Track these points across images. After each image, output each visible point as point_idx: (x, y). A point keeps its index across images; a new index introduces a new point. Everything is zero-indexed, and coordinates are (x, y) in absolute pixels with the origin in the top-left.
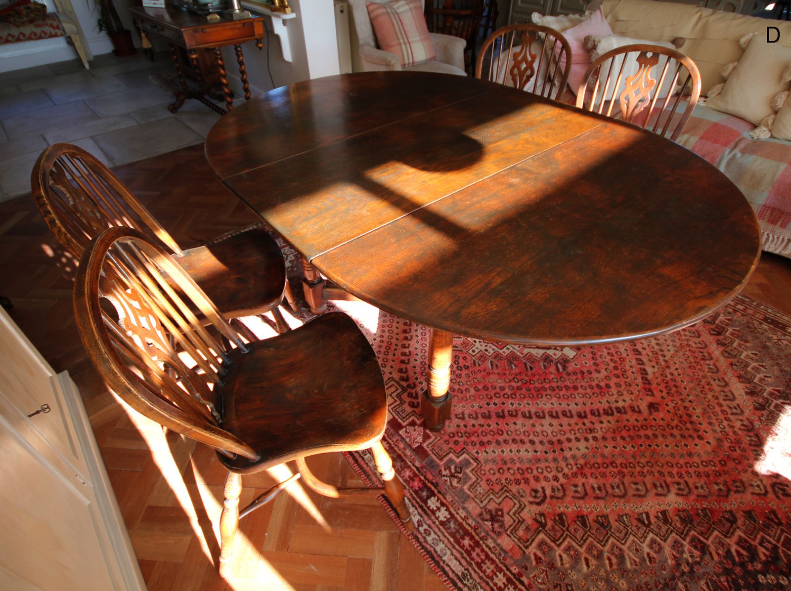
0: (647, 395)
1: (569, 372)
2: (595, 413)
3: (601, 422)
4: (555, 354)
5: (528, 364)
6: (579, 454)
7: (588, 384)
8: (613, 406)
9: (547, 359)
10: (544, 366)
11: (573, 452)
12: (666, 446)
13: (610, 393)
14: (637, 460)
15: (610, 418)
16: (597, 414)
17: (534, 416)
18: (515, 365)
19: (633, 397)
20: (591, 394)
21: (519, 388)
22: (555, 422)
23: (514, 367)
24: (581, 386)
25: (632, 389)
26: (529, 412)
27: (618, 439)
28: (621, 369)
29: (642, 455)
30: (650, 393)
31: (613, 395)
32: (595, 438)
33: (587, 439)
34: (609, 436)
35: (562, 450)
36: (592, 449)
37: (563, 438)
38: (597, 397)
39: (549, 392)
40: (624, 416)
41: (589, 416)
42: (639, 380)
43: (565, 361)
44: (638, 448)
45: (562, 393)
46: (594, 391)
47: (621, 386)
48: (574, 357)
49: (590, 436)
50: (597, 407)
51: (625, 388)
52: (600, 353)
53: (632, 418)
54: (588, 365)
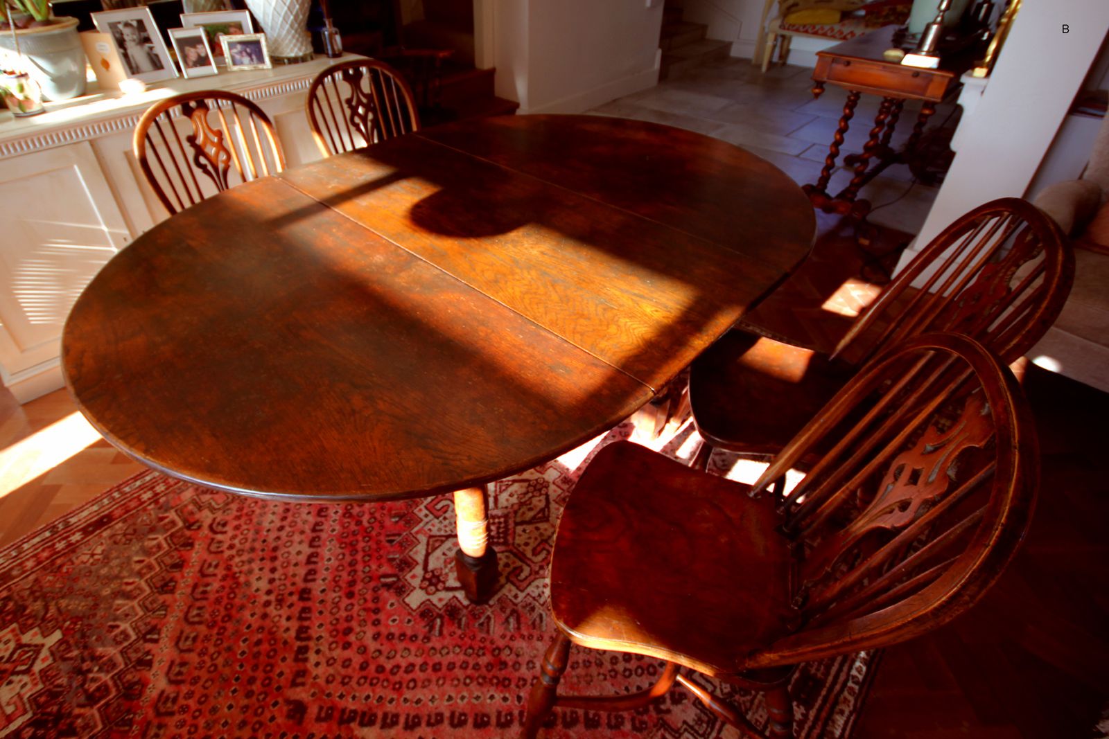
0: (321, 708)
1: (380, 592)
2: (305, 613)
3: (288, 619)
4: (414, 577)
5: (398, 539)
6: (253, 579)
7: (355, 615)
8: (312, 644)
9: (408, 564)
10: (394, 559)
11: (256, 571)
12: (230, 707)
13: (334, 645)
14: (223, 652)
15: (293, 633)
16: (303, 615)
17: (314, 535)
18: (397, 522)
19: (321, 681)
20: (337, 616)
21: (359, 523)
22: (302, 558)
23: (393, 520)
24: (352, 605)
25: (334, 683)
26: (321, 530)
27: (260, 636)
28: (378, 679)
29: (227, 663)
30: (323, 715)
31: (330, 649)
32: (267, 604)
33: (269, 592)
34: (268, 623)
35: (262, 559)
36: (255, 597)
37: (277, 564)
38: (331, 623)
39: (348, 559)
40: (293, 656)
41: (301, 604)
42: (351, 705)
43: (401, 590)
44: (238, 660)
45: (344, 575)
46: (341, 621)
47: (344, 666)
48: (408, 605)
49: (272, 597)
50: (313, 618)
51: (339, 673)
52: (413, 650)
53: (286, 667)
54: (391, 623)
